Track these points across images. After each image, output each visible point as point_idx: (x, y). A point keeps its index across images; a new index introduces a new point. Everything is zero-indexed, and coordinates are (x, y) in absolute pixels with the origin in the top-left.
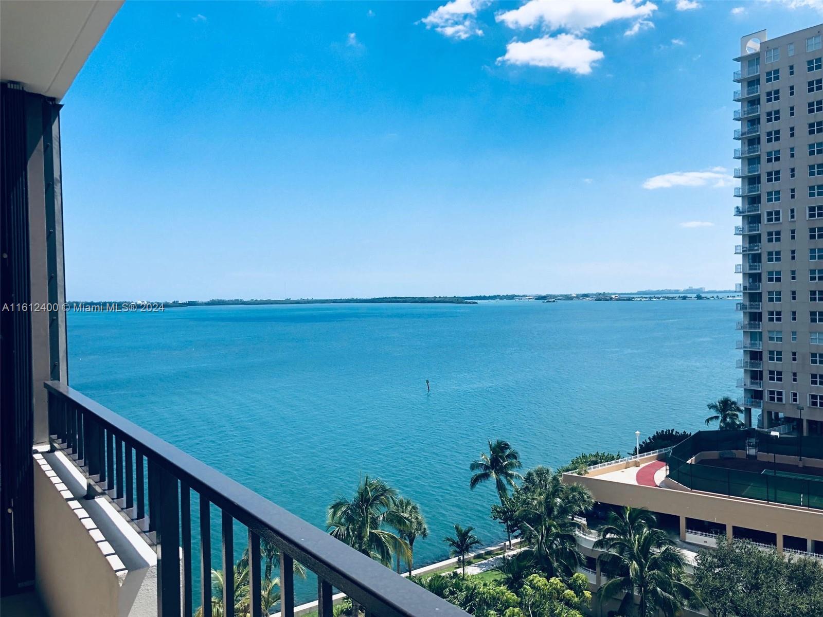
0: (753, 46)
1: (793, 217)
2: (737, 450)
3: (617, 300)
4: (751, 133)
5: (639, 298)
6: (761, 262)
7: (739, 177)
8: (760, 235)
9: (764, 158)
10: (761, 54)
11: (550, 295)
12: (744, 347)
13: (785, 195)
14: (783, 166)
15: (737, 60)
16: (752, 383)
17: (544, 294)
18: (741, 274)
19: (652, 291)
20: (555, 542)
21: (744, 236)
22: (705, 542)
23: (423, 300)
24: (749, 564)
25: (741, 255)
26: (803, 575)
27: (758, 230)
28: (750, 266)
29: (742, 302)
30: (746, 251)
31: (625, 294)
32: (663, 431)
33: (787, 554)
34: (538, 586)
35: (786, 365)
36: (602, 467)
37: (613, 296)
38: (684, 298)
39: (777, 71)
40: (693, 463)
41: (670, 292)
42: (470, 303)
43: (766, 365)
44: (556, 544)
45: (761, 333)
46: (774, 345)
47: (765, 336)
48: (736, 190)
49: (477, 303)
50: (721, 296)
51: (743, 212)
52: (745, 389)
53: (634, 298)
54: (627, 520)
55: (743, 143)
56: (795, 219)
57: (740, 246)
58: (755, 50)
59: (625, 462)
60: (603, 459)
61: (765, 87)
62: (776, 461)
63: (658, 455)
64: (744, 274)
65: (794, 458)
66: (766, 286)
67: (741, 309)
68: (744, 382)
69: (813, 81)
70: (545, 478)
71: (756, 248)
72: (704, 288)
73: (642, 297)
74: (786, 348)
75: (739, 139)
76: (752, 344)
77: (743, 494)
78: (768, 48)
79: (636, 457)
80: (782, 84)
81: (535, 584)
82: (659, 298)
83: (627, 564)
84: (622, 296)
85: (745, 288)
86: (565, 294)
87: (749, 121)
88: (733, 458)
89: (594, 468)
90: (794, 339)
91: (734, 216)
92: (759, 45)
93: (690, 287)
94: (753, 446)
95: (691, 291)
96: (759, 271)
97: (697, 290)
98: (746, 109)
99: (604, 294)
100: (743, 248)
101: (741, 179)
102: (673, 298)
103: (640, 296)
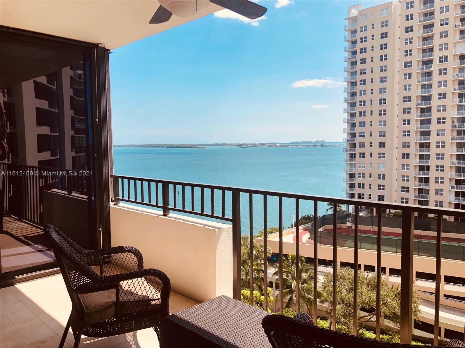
0: (354, 12)
1: (371, 104)
2: (342, 224)
3: (280, 147)
4: (352, 58)
5: (291, 145)
6: (356, 127)
7: (346, 82)
8: (356, 113)
9: (358, 73)
10: (358, 17)
11: (244, 144)
12: (347, 171)
13: (368, 92)
14: (367, 77)
15: (346, 19)
16: (350, 190)
17: (241, 143)
18: (346, 133)
19: (298, 142)
20: (254, 273)
21: (348, 113)
22: (327, 270)
23: (174, 147)
24: (349, 279)
25: (346, 123)
26: (374, 282)
27: (355, 110)
28: (350, 129)
29: (346, 148)
30: (348, 121)
31: (284, 143)
32: (306, 215)
33: (366, 274)
34: (247, 295)
35: (366, 181)
36: (276, 235)
37: (278, 145)
38: (315, 146)
39: (366, 27)
40: (321, 231)
41: (307, 142)
42: (201, 148)
43: (357, 181)
44: (254, 274)
45: (355, 164)
46: (361, 170)
47: (357, 166)
48: (345, 89)
49: (204, 148)
50: (333, 144)
51: (347, 101)
52: (347, 193)
53: (289, 146)
54: (290, 260)
55: (348, 64)
56: (373, 105)
57: (346, 118)
58: (355, 14)
59: (287, 232)
60: (275, 230)
61: (360, 35)
62: (362, 229)
63: (304, 228)
64: (347, 133)
65: (369, 227)
66: (358, 140)
67: (345, 151)
68: (346, 189)
69: (383, 33)
70: (247, 241)
71: (354, 120)
72: (325, 140)
73: (293, 145)
74: (366, 171)
75: (346, 62)
76: (350, 170)
77: (345, 246)
78: (362, 13)
79: (293, 229)
80: (368, 34)
81: (245, 294)
82: (302, 146)
83: (291, 282)
84: (282, 144)
85: (348, 141)
86: (253, 143)
87: (351, 52)
88: (340, 228)
89: (271, 235)
90: (371, 167)
91: (344, 102)
92: (357, 12)
93: (317, 140)
94: (350, 222)
95: (318, 142)
96: (355, 132)
97: (321, 141)
98: (350, 46)
99: (273, 143)
100: (347, 119)
101: (347, 83)
102: (308, 146)
103: (292, 144)
